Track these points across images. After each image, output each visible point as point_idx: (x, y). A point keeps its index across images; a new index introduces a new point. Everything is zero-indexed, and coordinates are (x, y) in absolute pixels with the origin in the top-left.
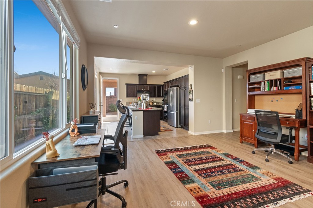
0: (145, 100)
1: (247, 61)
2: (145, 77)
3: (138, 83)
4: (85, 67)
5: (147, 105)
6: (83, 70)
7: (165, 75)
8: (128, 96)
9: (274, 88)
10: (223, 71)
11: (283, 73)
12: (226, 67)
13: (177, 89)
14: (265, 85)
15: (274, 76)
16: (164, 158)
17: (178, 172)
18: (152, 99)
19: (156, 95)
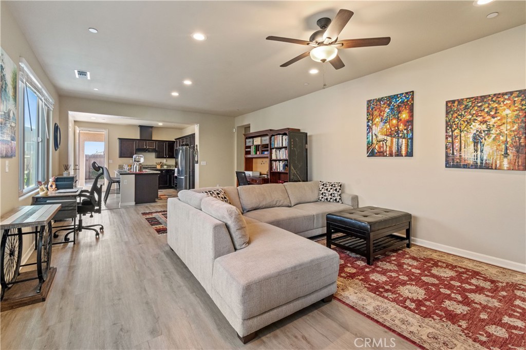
0: (138, 161)
1: (250, 124)
2: (151, 129)
3: (139, 138)
4: (57, 126)
5: (140, 167)
6: (56, 128)
7: (181, 129)
8: (122, 156)
9: (258, 152)
10: (234, 131)
11: (261, 140)
12: (238, 127)
13: (186, 149)
14: (253, 150)
15: (257, 141)
16: (148, 217)
17: (153, 222)
18: (159, 160)
19: (166, 155)
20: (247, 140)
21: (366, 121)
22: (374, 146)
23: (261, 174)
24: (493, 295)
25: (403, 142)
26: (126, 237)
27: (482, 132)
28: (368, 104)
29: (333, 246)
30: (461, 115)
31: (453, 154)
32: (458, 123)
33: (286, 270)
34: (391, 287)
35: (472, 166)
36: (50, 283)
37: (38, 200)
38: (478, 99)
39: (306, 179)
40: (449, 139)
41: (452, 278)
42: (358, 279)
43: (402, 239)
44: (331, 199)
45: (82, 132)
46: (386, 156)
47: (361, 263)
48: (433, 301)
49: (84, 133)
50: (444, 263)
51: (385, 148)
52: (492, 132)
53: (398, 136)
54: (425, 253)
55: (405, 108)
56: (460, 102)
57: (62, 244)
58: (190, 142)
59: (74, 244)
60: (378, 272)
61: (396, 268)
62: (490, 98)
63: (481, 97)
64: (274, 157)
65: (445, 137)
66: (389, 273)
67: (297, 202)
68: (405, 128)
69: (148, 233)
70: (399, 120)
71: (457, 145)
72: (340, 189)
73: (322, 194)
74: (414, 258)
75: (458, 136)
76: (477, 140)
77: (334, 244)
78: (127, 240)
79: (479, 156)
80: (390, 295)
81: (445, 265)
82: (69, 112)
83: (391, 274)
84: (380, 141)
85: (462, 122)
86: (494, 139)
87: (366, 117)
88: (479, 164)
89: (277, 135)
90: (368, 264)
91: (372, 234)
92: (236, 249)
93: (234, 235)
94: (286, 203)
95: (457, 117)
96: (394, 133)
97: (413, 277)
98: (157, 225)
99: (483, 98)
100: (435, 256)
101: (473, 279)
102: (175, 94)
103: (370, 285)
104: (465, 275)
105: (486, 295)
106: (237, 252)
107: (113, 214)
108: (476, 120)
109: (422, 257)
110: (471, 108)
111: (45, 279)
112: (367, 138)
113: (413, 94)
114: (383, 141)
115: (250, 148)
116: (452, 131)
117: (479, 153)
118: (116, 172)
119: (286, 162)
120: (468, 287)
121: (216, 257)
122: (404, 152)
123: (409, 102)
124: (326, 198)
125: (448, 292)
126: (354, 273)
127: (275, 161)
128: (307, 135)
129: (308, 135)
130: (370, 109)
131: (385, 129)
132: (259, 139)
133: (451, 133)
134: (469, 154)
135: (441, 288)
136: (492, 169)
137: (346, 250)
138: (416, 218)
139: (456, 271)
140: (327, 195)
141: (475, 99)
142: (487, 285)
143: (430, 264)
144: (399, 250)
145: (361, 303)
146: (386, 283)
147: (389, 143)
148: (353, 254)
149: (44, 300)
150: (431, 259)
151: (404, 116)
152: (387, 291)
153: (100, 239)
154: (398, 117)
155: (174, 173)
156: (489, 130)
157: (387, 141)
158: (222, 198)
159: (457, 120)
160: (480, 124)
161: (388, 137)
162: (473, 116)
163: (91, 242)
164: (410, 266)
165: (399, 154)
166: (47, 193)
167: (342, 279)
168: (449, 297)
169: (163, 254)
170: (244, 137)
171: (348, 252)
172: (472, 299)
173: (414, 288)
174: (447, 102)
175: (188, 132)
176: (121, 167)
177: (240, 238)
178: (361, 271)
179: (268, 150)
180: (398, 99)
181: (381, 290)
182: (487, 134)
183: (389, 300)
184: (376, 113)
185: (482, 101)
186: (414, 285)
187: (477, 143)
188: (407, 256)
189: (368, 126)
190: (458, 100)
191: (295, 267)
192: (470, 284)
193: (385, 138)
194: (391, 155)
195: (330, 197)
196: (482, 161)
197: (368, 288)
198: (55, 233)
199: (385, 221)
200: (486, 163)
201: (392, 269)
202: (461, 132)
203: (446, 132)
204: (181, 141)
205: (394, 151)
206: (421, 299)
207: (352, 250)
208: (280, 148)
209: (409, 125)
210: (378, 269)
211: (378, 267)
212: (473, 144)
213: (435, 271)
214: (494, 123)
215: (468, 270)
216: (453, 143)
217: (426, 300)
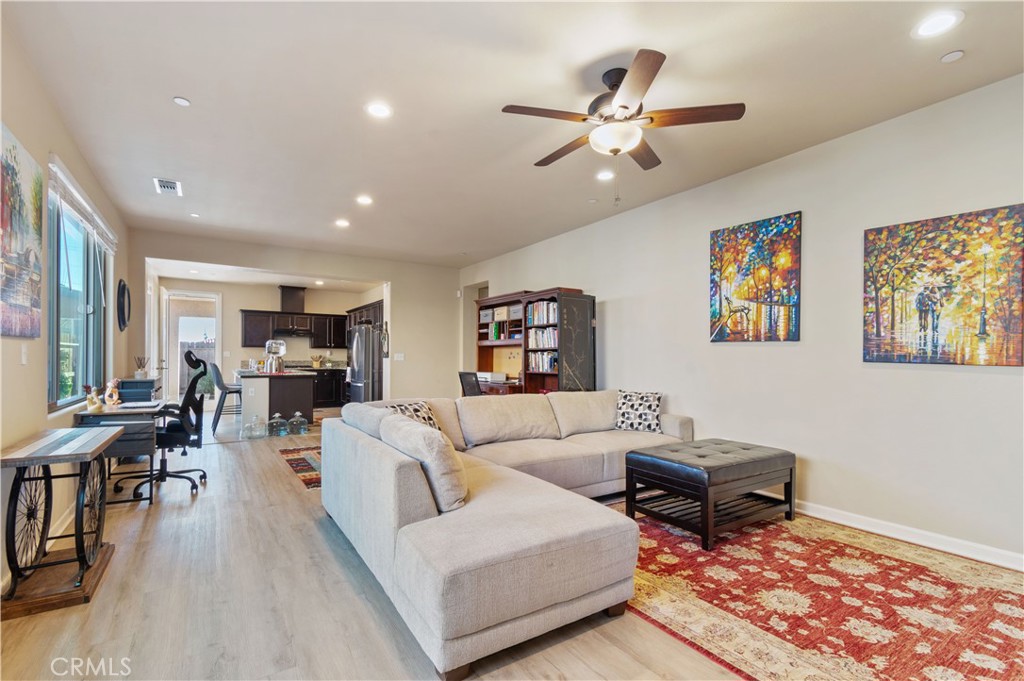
0: (275, 353)
1: (488, 282)
2: (300, 294)
3: (279, 310)
4: (124, 285)
5: (280, 364)
6: (122, 290)
8: (248, 343)
9: (502, 335)
10: (459, 295)
11: (509, 311)
12: (466, 288)
13: (367, 330)
14: (492, 331)
15: (501, 314)
16: (291, 457)
17: (300, 466)
18: (318, 352)
19: (330, 343)
20: (482, 313)
21: (709, 271)
22: (724, 320)
23: (508, 378)
24: (949, 610)
25: (781, 313)
26: (246, 492)
27: (936, 290)
28: (712, 238)
29: (638, 515)
30: (894, 258)
31: (878, 334)
32: (888, 273)
33: (530, 549)
34: (745, 591)
35: (915, 358)
36: (100, 571)
37: (85, 420)
38: (927, 225)
39: (592, 387)
40: (870, 305)
41: (869, 578)
42: (681, 575)
43: (776, 502)
44: (640, 424)
45: (174, 298)
46: (747, 340)
47: (691, 547)
48: (825, 619)
49: (179, 301)
50: (857, 549)
51: (745, 325)
52: (955, 290)
53: (771, 301)
54: (821, 531)
55: (785, 245)
56: (892, 231)
57: (129, 504)
58: (375, 318)
59: (151, 503)
60: (722, 564)
61: (759, 557)
62: (952, 222)
63: (934, 220)
64: (532, 345)
65: (862, 301)
66: (743, 566)
67: (573, 429)
68: (785, 284)
69: (288, 487)
70: (772, 268)
71: (886, 316)
72: (658, 406)
73: (623, 415)
74: (798, 540)
75: (887, 299)
76: (925, 307)
77: (641, 510)
78: (248, 498)
79: (929, 339)
80: (740, 606)
81: (858, 553)
82: (147, 259)
83: (746, 567)
84: (736, 312)
85: (896, 272)
86: (960, 305)
87: (709, 263)
88: (929, 354)
89: (537, 301)
90: (703, 548)
91: (711, 491)
92: (440, 512)
93: (437, 485)
94: (552, 431)
95: (886, 261)
96: (764, 296)
97: (791, 575)
98: (307, 471)
99: (938, 223)
100: (841, 537)
101: (911, 579)
102: (342, 223)
103: (703, 586)
104: (896, 573)
105: (933, 609)
106: (443, 516)
107: (226, 452)
108: (924, 266)
109: (815, 538)
110: (914, 243)
111: (90, 564)
112: (711, 306)
113: (800, 217)
114: (742, 310)
115: (488, 328)
116: (877, 290)
117: (929, 331)
118: (236, 374)
119: (556, 354)
120: (897, 594)
121: (401, 525)
122: (781, 332)
123: (792, 234)
124: (629, 422)
125: (857, 603)
126: (675, 565)
127: (535, 351)
128: (594, 301)
129: (597, 301)
130: (717, 249)
131: (746, 288)
132: (504, 310)
133: (874, 294)
134: (909, 334)
135: (843, 595)
136: (956, 364)
137: (664, 521)
138: (804, 462)
139: (880, 565)
140: (632, 416)
141: (922, 226)
142: (940, 592)
143: (828, 552)
144: (770, 523)
145: (681, 619)
146: (735, 584)
147: (752, 315)
148: (677, 529)
149: (87, 600)
150: (833, 542)
151: (783, 260)
152: (735, 598)
153: (200, 496)
154: (772, 263)
155: (345, 377)
156: (950, 286)
157: (749, 310)
158: (424, 418)
159: (885, 267)
160: (931, 275)
161: (752, 304)
162: (917, 259)
163: (182, 501)
164: (788, 553)
165: (772, 336)
166: (100, 407)
167: (649, 575)
168: (857, 613)
169: (312, 524)
170: (475, 307)
171: (668, 526)
172: (904, 617)
173: (790, 594)
174: (867, 233)
175: (370, 298)
176: (245, 364)
177: (448, 490)
178: (690, 561)
179: (520, 332)
180: (770, 228)
181: (723, 596)
182: (945, 294)
183: (737, 615)
184: (728, 256)
185: (937, 228)
186: (790, 588)
187: (926, 312)
188: (785, 535)
189: (712, 281)
190: (888, 227)
191: (548, 545)
192: (904, 589)
193: (746, 306)
194: (757, 338)
195: (639, 420)
196: (936, 347)
197: (699, 593)
198: (116, 484)
199: (739, 466)
200: (944, 353)
201: (751, 558)
202: (894, 290)
203: (865, 291)
204: (358, 315)
205: (762, 332)
206: (800, 615)
207: (676, 522)
208: (543, 327)
209: (792, 279)
210: (723, 558)
211: (724, 554)
212: (918, 315)
213: (836, 564)
214: (961, 272)
215: (903, 563)
216: (877, 314)
217: (811, 616)
